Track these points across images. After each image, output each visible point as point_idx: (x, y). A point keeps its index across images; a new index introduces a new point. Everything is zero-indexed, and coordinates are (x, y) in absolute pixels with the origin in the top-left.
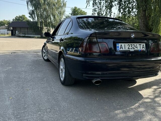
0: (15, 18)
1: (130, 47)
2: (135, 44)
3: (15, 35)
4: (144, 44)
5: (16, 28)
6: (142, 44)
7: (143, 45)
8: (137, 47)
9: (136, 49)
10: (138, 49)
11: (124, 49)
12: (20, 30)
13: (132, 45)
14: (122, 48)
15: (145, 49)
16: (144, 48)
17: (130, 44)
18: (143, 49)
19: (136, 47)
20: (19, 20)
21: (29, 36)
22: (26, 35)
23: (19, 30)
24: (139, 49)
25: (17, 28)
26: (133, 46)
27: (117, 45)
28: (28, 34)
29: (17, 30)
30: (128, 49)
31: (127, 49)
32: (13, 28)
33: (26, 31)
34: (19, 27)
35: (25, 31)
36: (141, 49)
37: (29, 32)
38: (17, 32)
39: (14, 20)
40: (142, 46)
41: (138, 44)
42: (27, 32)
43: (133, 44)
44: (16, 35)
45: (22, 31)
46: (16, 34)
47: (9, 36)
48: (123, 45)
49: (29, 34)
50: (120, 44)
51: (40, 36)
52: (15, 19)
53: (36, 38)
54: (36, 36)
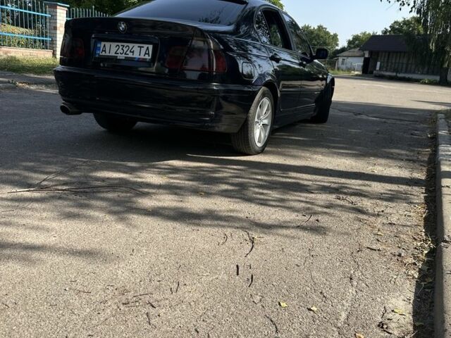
0: (390, 27)
1: (120, 51)
2: (131, 45)
3: (372, 73)
4: (151, 47)
5: (377, 53)
6: (146, 46)
7: (148, 48)
8: (133, 52)
9: (130, 55)
10: (134, 56)
11: (107, 54)
12: (388, 59)
13: (124, 46)
14: (105, 51)
15: (150, 57)
16: (148, 54)
17: (120, 44)
18: (147, 57)
19: (130, 52)
20: (400, 30)
21: (407, 76)
22: (400, 75)
23: (386, 59)
24: (136, 55)
25: (380, 54)
26: (125, 50)
27: (99, 45)
28: (406, 72)
29: (379, 58)
30: (116, 53)
31: (112, 54)
32: (371, 53)
33: (403, 64)
34: (386, 52)
35: (399, 63)
36: (142, 56)
37: (410, 66)
38: (379, 64)
39: (385, 32)
40: (143, 50)
41: (136, 45)
42: (404, 66)
43: (126, 44)
44: (374, 72)
45: (394, 61)
46: (375, 70)
47: (357, 75)
48: (108, 44)
49: (410, 72)
50: (103, 43)
51: (438, 78)
52: (390, 29)
53: (425, 83)
54: (427, 78)
